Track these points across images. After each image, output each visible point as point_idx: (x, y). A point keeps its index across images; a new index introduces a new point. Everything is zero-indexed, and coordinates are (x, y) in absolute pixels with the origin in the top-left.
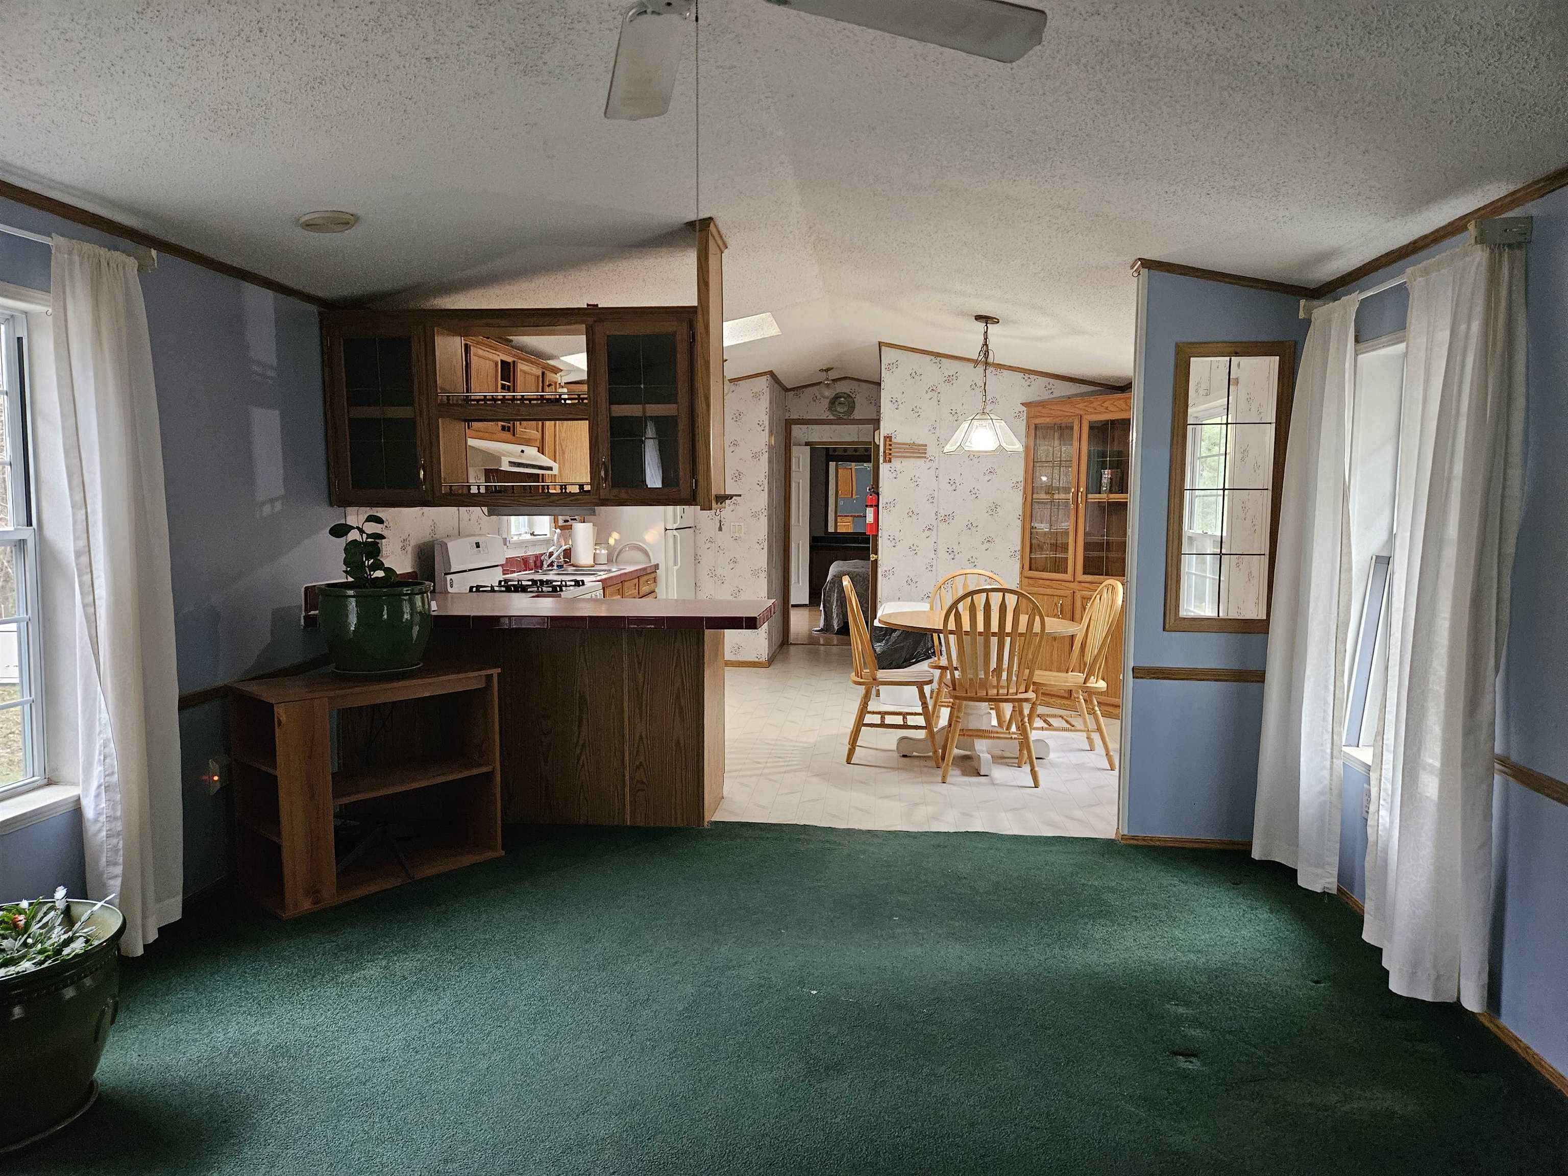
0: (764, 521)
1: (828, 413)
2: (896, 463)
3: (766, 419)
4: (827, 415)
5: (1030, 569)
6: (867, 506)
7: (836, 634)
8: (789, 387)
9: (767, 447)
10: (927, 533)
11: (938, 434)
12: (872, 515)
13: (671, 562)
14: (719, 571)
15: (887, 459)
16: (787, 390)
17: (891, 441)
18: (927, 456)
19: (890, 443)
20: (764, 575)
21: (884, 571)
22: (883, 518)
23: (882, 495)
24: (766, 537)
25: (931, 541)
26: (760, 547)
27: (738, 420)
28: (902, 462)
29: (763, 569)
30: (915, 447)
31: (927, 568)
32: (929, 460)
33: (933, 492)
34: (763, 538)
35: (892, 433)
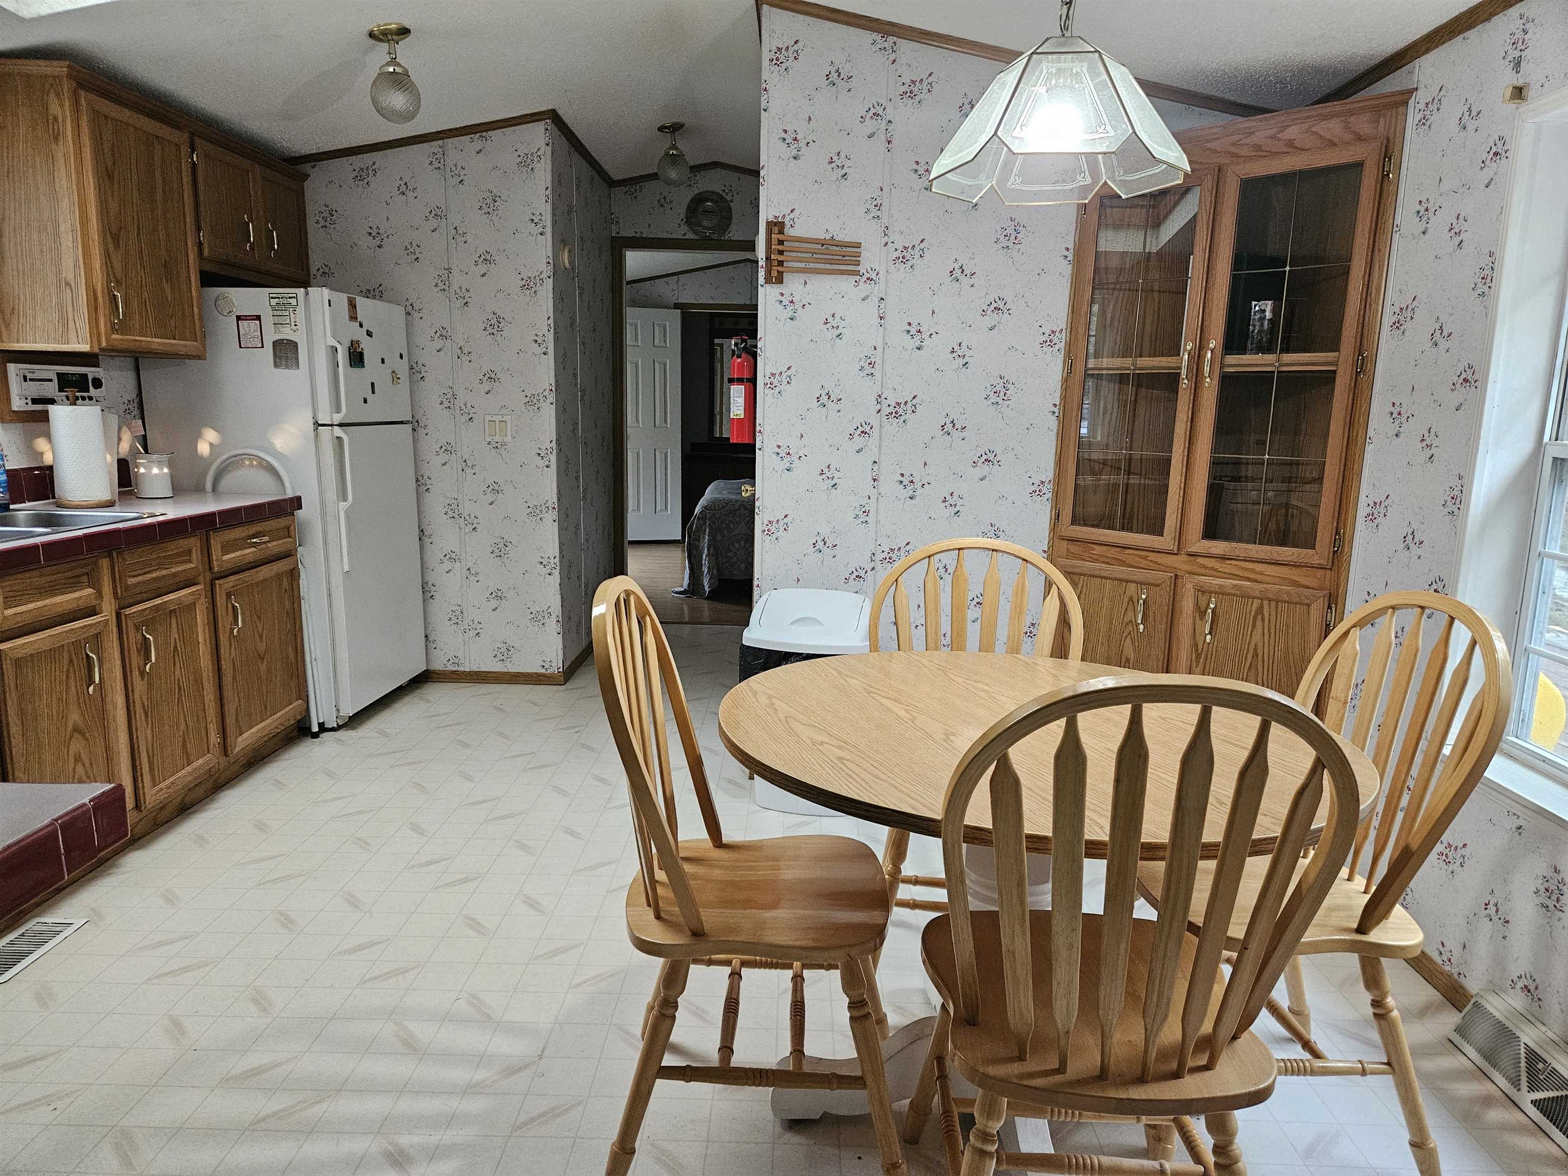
0: (549, 413)
1: (684, 228)
2: (793, 284)
3: (545, 210)
4: (683, 232)
5: (1074, 522)
6: (731, 381)
7: (707, 598)
8: (616, 177)
9: (551, 267)
10: (859, 441)
11: (885, 220)
12: (741, 401)
13: (332, 494)
14: (467, 508)
15: (774, 274)
16: (612, 183)
17: (781, 232)
18: (861, 269)
19: (781, 237)
20: (553, 515)
21: (766, 522)
22: (766, 407)
23: (762, 357)
24: (554, 444)
25: (866, 459)
26: (542, 463)
27: (490, 210)
28: (806, 283)
29: (549, 504)
30: (835, 248)
31: (857, 517)
32: (864, 278)
33: (872, 351)
34: (548, 445)
35: (784, 216)
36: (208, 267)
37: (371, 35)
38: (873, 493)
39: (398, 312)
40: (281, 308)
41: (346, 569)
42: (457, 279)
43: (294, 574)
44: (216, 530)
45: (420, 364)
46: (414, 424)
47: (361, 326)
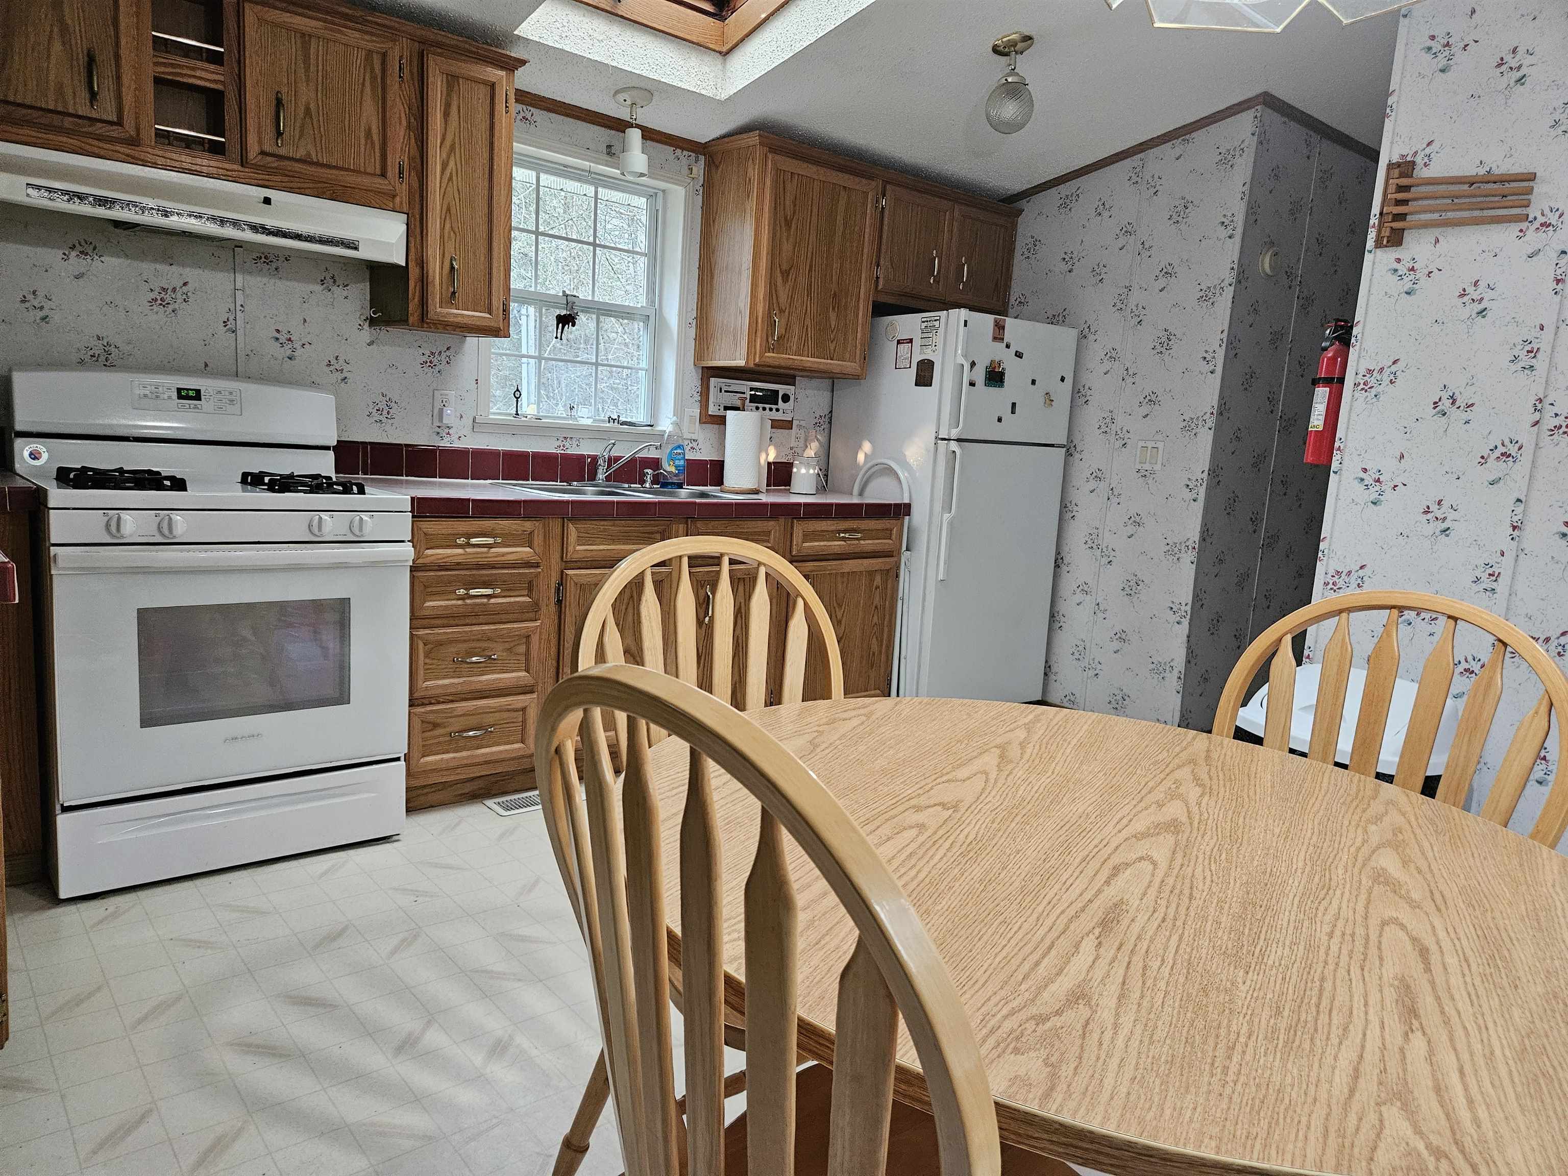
0: (1205, 440)
2: (1417, 245)
3: (1239, 209)
6: (1316, 382)
9: (1234, 274)
10: (1495, 468)
12: (1323, 408)
13: (938, 507)
14: (1107, 539)
15: (1386, 233)
17: (1408, 176)
18: (1533, 212)
19: (1404, 181)
20: (1191, 556)
21: (1331, 572)
22: (1354, 416)
23: (1357, 348)
24: (1205, 475)
25: (1505, 495)
26: (1189, 496)
27: (1180, 219)
28: (1437, 241)
29: (1190, 543)
30: (1491, 186)
31: (1477, 580)
32: (1537, 224)
33: (1536, 332)
34: (1200, 476)
35: (1416, 153)
36: (883, 299)
37: (996, 50)
38: (1510, 548)
39: (1073, 333)
40: (929, 330)
41: (941, 577)
42: (1136, 297)
43: (892, 575)
44: (799, 518)
45: (1087, 387)
46: (1070, 449)
47: (1008, 346)
